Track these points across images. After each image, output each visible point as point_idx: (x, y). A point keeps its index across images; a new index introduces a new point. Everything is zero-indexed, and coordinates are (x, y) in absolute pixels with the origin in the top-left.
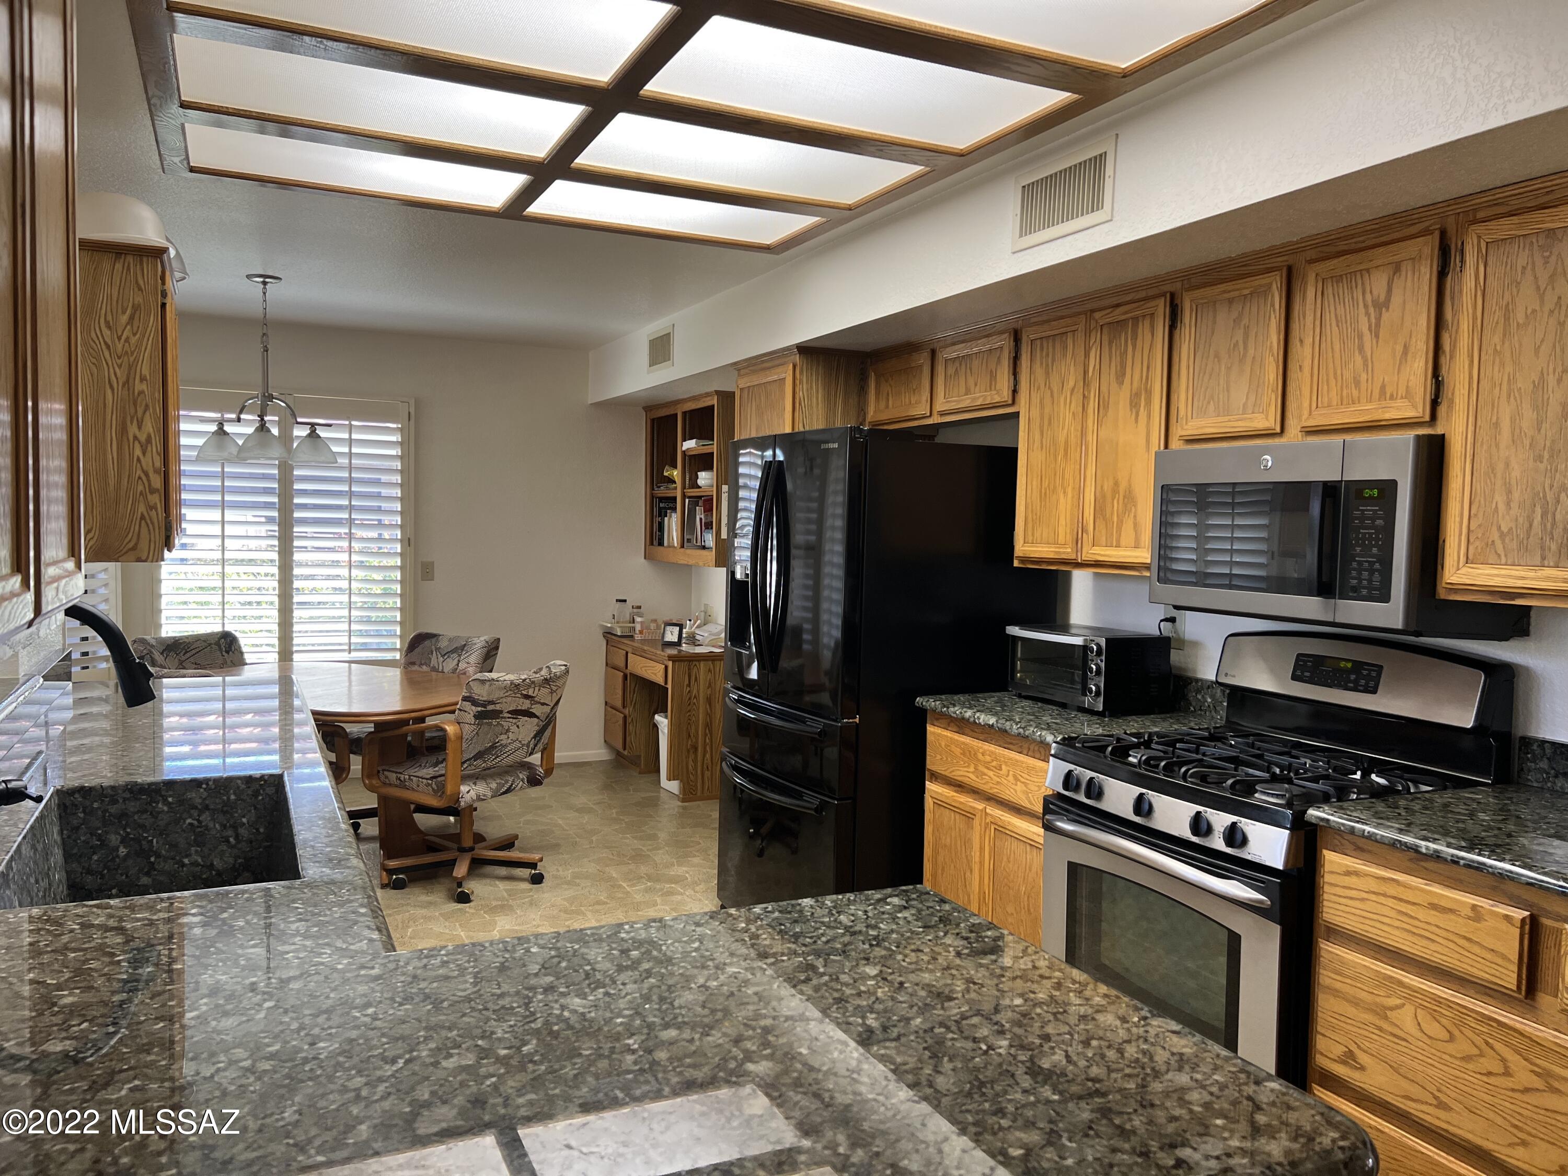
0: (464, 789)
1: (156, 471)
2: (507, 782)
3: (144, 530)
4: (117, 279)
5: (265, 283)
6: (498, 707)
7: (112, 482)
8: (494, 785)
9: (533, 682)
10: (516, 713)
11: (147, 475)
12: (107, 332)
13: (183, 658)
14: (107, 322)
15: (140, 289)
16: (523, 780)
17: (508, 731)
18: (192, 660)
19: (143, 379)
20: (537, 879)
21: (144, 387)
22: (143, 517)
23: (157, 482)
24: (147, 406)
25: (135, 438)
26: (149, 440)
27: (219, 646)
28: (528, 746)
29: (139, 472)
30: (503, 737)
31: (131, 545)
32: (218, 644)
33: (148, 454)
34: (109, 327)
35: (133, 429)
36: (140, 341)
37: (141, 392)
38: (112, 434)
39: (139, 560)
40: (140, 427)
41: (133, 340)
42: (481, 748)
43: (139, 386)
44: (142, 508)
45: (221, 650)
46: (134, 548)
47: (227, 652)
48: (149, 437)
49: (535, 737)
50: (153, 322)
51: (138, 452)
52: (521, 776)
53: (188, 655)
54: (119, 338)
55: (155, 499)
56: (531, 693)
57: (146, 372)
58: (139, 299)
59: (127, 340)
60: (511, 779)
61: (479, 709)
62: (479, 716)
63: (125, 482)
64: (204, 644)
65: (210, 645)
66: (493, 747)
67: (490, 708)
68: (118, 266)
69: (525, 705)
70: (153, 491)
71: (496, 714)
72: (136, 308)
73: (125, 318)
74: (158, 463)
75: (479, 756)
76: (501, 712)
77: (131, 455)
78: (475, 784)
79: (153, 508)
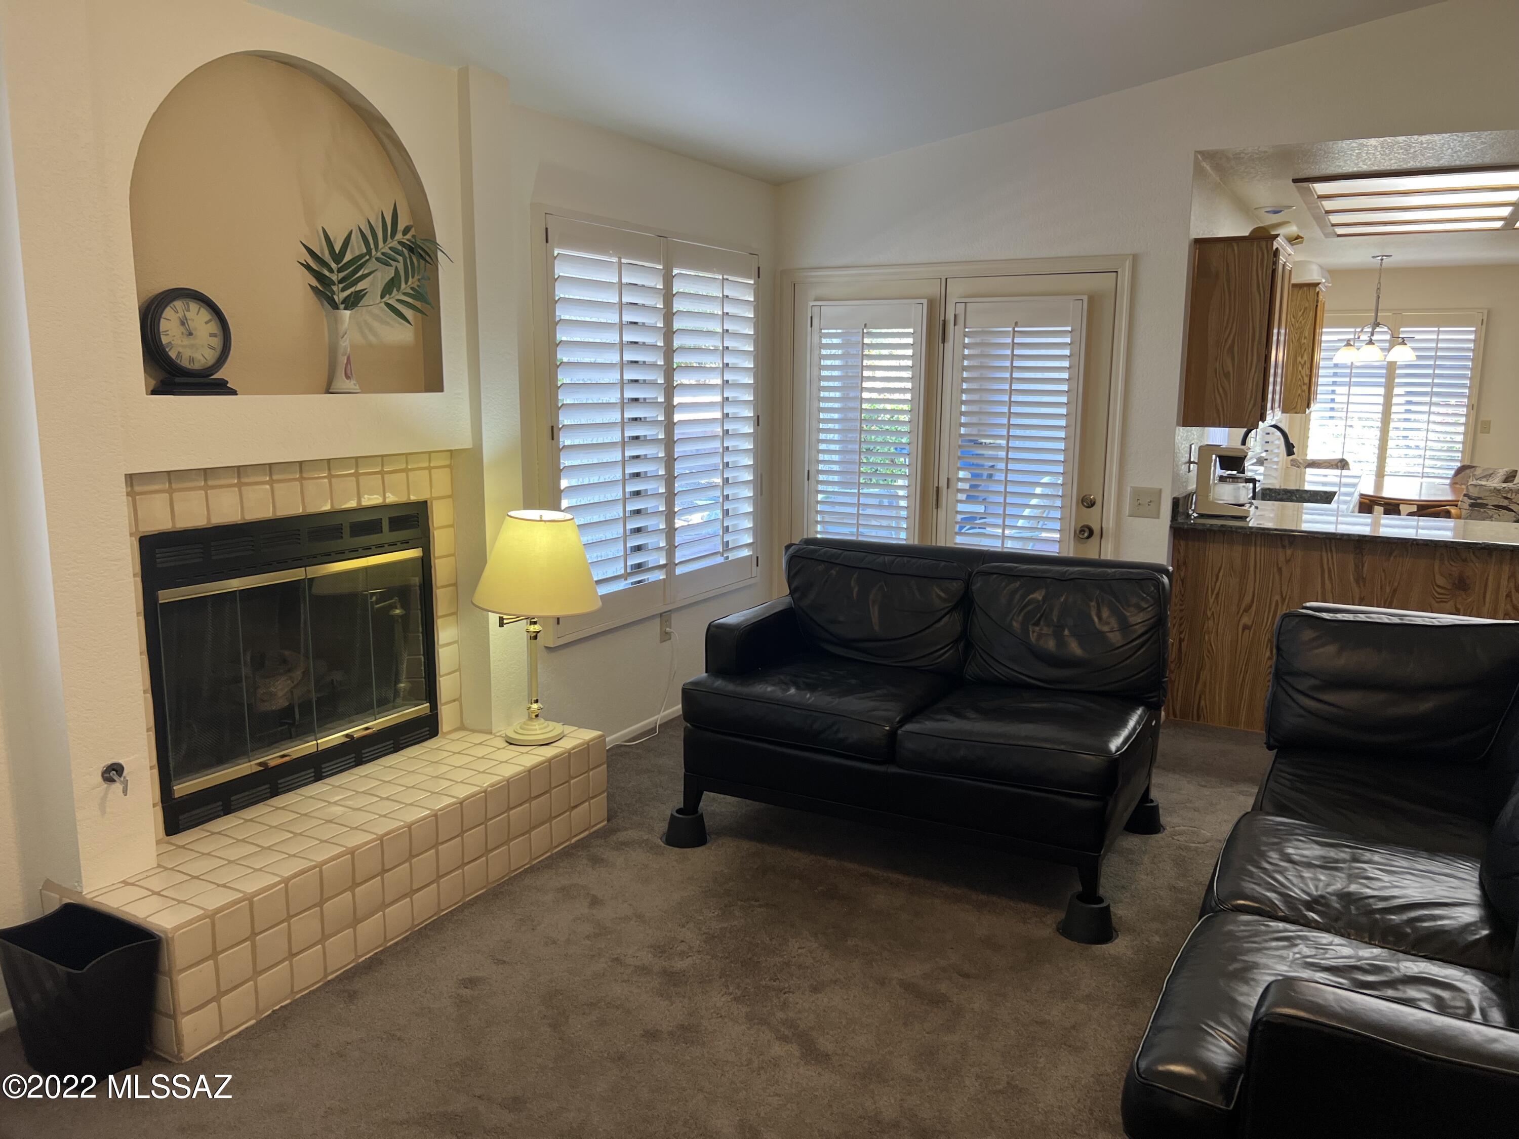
1: (1307, 375)
3: (1299, 401)
4: (1299, 298)
5: (1382, 260)
6: (1485, 502)
9: (1511, 490)
10: (1498, 507)
15: (1308, 301)
21: (1305, 341)
22: (1300, 395)
23: (1306, 380)
25: (1300, 362)
26: (1305, 363)
29: (1301, 376)
31: (1297, 406)
32: (1336, 465)
33: (1305, 369)
35: (1299, 359)
36: (1306, 322)
39: (1296, 413)
40: (1302, 357)
41: (1303, 322)
44: (1299, 391)
46: (1295, 408)
50: (1312, 314)
51: (1300, 368)
55: (1306, 388)
56: (1509, 496)
57: (1306, 337)
58: (1307, 305)
59: (1301, 322)
61: (1473, 501)
62: (1472, 505)
65: (1332, 465)
67: (1480, 501)
68: (1300, 292)
69: (1506, 503)
70: (1304, 384)
71: (1484, 506)
74: (1308, 372)
76: (1488, 505)
79: (1304, 391)
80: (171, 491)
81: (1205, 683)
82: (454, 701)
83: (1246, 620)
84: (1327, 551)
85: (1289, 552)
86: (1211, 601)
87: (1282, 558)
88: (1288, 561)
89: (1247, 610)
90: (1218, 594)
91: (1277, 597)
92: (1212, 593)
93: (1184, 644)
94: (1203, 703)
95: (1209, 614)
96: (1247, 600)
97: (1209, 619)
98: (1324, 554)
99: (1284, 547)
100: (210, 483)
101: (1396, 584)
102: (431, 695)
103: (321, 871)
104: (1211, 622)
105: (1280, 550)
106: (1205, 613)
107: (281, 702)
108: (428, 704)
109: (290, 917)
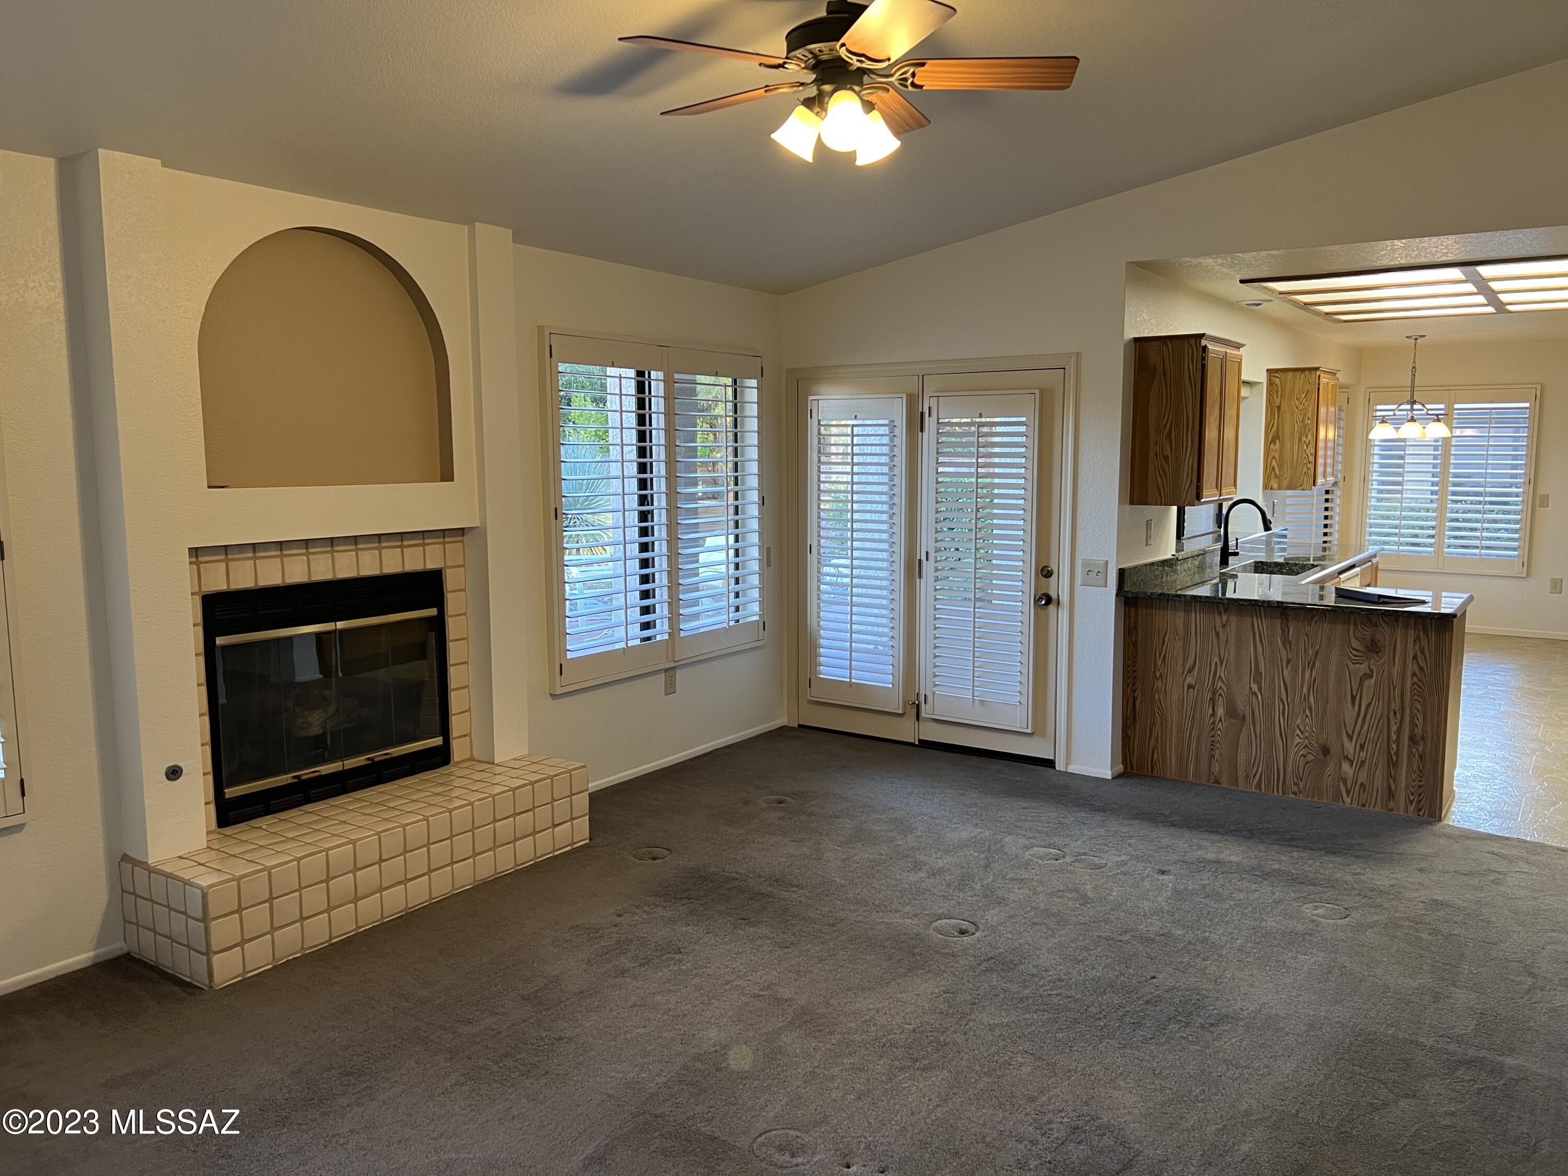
1: (1312, 455)
3: (1305, 478)
4: (1302, 381)
5: (1416, 340)
7: (1295, 459)
11: (1308, 456)
12: (1297, 401)
14: (1297, 398)
15: (1310, 384)
19: (1309, 419)
22: (1305, 473)
23: (1312, 459)
24: (1309, 429)
25: (1305, 443)
26: (1309, 443)
29: (1305, 455)
31: (1300, 484)
33: (1308, 448)
36: (1309, 404)
38: (1296, 441)
40: (1306, 438)
43: (1307, 422)
44: (1305, 469)
48: (1308, 440)
50: (1315, 396)
51: (1305, 447)
54: (1301, 404)
55: (1311, 466)
57: (1310, 416)
59: (1304, 404)
63: (1299, 459)
68: (1302, 376)
70: (1310, 462)
73: (1303, 396)
74: (1313, 451)
77: (1302, 448)
79: (1309, 470)
80: (227, 561)
81: (1157, 738)
82: (465, 736)
83: (1190, 680)
84: (1257, 618)
85: (1225, 618)
86: (1159, 663)
87: (1219, 623)
88: (1224, 626)
89: (1190, 671)
90: (1165, 656)
91: (1216, 659)
92: (1160, 656)
93: (1138, 703)
94: (1156, 756)
95: (1158, 675)
96: (1190, 662)
97: (1157, 679)
98: (1255, 619)
99: (1220, 613)
100: (258, 554)
101: (1317, 647)
102: (445, 731)
103: (327, 855)
104: (1159, 682)
105: (1217, 616)
106: (1155, 673)
107: (316, 731)
108: (441, 738)
109: (300, 888)
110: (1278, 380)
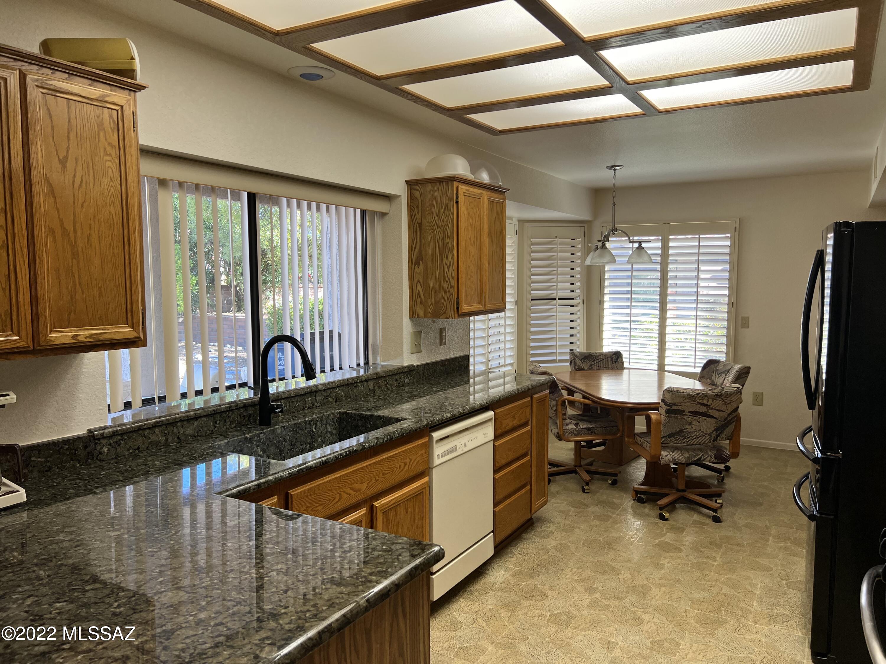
0: (664, 453)
1: (453, 278)
2: (698, 455)
3: (448, 305)
4: (440, 193)
5: (615, 170)
6: (680, 408)
7: (438, 283)
8: (687, 455)
9: (706, 396)
10: (695, 413)
11: (449, 280)
12: (436, 218)
13: (592, 363)
14: (436, 213)
15: (447, 196)
16: (711, 456)
17: (690, 424)
18: (597, 364)
20: (717, 520)
22: (448, 299)
23: (454, 283)
24: (449, 249)
25: (446, 263)
26: (450, 264)
27: (612, 359)
28: (710, 434)
29: (447, 279)
30: (687, 427)
31: (444, 311)
32: (611, 357)
33: (450, 270)
34: (437, 215)
35: (445, 260)
36: (447, 220)
37: (448, 243)
38: (438, 263)
39: (447, 318)
40: (447, 259)
41: (445, 220)
42: (673, 431)
43: (448, 240)
44: (448, 295)
45: (612, 360)
46: (445, 313)
47: (615, 362)
48: (450, 262)
49: (716, 430)
50: (452, 211)
51: (446, 270)
52: (710, 453)
53: (595, 362)
54: (440, 220)
56: (705, 402)
57: (449, 233)
58: (447, 201)
59: (443, 220)
60: (701, 454)
61: (668, 407)
62: (667, 411)
63: (442, 284)
64: (604, 357)
65: (607, 357)
66: (681, 431)
67: (675, 408)
68: (440, 187)
69: (703, 409)
71: (681, 412)
72: (446, 205)
73: (442, 210)
74: (453, 274)
75: (671, 435)
76: (684, 411)
77: (444, 271)
78: (673, 452)
79: (453, 293)
110: (418, 193)
